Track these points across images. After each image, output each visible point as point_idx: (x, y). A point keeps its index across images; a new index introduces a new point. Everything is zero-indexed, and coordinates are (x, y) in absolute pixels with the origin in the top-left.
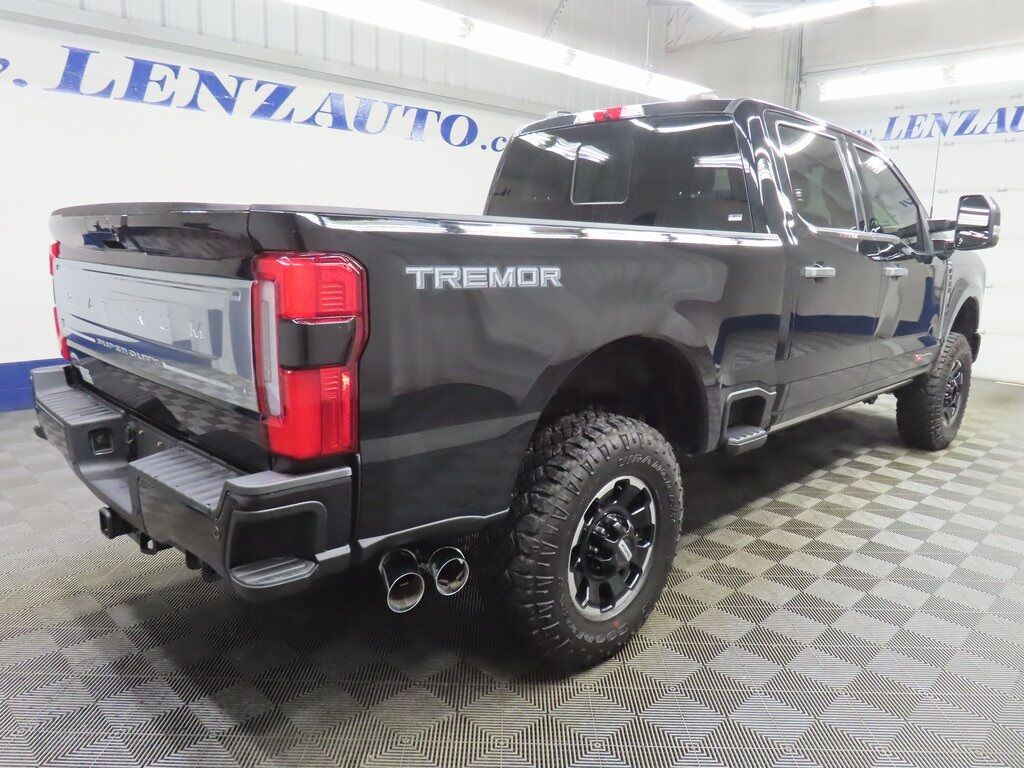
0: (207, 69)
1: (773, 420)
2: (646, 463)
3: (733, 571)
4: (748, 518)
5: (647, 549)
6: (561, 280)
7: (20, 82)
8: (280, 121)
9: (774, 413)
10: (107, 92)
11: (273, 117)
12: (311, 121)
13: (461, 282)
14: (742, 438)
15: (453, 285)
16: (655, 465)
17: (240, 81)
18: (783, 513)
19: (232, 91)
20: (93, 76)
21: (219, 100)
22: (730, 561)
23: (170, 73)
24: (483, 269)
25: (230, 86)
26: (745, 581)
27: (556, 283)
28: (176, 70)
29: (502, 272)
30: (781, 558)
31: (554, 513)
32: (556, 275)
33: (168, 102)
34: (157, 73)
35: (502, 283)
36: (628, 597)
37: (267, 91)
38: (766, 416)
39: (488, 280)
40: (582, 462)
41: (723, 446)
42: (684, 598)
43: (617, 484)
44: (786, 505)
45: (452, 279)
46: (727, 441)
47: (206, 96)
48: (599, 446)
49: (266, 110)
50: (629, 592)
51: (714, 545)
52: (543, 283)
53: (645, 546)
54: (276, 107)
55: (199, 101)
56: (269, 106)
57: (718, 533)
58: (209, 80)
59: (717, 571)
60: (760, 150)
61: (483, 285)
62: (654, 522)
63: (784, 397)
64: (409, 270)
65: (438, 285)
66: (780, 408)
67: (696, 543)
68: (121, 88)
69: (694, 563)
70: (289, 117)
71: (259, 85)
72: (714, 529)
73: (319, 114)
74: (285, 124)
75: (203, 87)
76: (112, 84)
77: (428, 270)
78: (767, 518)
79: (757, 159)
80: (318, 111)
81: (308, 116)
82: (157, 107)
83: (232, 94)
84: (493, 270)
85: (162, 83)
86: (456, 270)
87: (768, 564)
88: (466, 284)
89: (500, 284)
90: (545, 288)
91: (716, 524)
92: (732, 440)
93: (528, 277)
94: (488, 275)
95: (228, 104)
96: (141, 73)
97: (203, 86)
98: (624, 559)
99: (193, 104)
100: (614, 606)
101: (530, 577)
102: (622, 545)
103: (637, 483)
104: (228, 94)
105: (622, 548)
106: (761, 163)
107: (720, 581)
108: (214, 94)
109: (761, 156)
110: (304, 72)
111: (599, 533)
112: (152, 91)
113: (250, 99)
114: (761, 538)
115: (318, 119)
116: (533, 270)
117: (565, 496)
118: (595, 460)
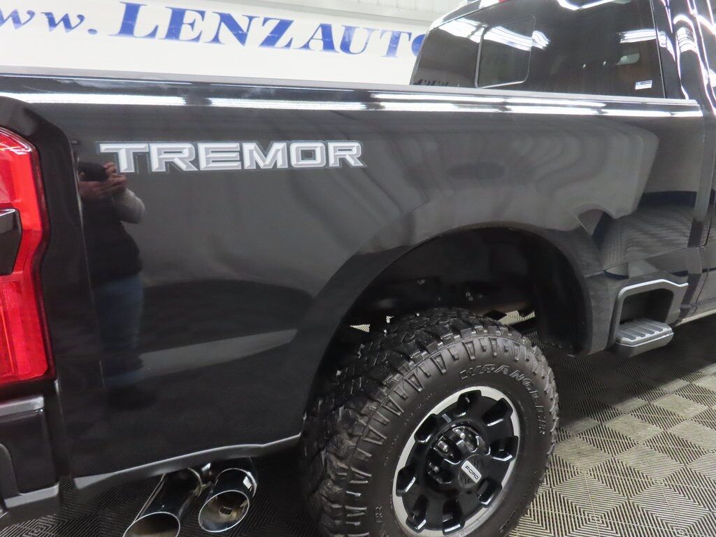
0: (226, 11)
1: (684, 313)
2: (501, 372)
3: (628, 472)
4: (657, 403)
5: (508, 462)
6: (361, 159)
7: (92, 31)
8: (282, 48)
9: (686, 306)
10: (153, 34)
11: (276, 46)
12: (306, 46)
13: (196, 162)
14: (638, 338)
15: (183, 167)
16: (514, 374)
17: (251, 18)
18: (698, 400)
19: (244, 28)
20: (143, 23)
21: (235, 35)
22: (628, 458)
23: (198, 16)
24: (234, 145)
25: (243, 23)
26: (641, 487)
27: (354, 162)
28: (202, 14)
29: (265, 149)
30: (690, 460)
31: (367, 436)
32: (355, 151)
33: (197, 39)
34: (188, 18)
35: (265, 163)
36: (482, 515)
37: (272, 25)
38: (674, 310)
39: (242, 160)
40: (407, 376)
41: (614, 348)
42: (564, 503)
43: (462, 396)
44: (704, 390)
45: (182, 159)
46: (618, 340)
47: (225, 32)
48: (433, 356)
49: (270, 41)
50: (484, 510)
51: (615, 435)
52: (333, 162)
53: (505, 459)
54: (278, 38)
55: (221, 37)
56: (273, 37)
57: (621, 419)
58: (227, 20)
59: (610, 470)
60: (680, 17)
61: (236, 166)
62: (517, 432)
63: (698, 289)
64: (105, 148)
65: (156, 165)
66: (693, 301)
67: (594, 430)
68: (163, 30)
69: (586, 456)
70: (288, 45)
71: (266, 20)
72: (617, 415)
73: (312, 40)
74: (286, 50)
75: (223, 26)
76: (156, 28)
77: (140, 147)
78: (680, 405)
79: (676, 27)
80: (312, 38)
81: (304, 43)
82: (190, 43)
83: (245, 30)
84: (250, 147)
85: (192, 25)
86: (186, 148)
87: (672, 466)
88: (203, 165)
89: (262, 165)
90: (336, 169)
91: (619, 407)
92: (625, 339)
93: (308, 154)
94: (241, 153)
95: (242, 37)
96: (177, 17)
97: (223, 24)
98: (469, 480)
99: (216, 39)
100: (463, 525)
101: (336, 506)
102: (468, 467)
103: (494, 394)
104: (241, 30)
105: (466, 471)
106: (682, 32)
107: (612, 484)
108: (231, 30)
109: (681, 24)
110: (301, 9)
111: (440, 449)
112: (185, 31)
113: (259, 32)
114: (671, 431)
115: (311, 45)
116: (317, 146)
117: (382, 417)
118: (426, 374)
